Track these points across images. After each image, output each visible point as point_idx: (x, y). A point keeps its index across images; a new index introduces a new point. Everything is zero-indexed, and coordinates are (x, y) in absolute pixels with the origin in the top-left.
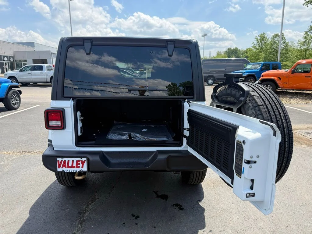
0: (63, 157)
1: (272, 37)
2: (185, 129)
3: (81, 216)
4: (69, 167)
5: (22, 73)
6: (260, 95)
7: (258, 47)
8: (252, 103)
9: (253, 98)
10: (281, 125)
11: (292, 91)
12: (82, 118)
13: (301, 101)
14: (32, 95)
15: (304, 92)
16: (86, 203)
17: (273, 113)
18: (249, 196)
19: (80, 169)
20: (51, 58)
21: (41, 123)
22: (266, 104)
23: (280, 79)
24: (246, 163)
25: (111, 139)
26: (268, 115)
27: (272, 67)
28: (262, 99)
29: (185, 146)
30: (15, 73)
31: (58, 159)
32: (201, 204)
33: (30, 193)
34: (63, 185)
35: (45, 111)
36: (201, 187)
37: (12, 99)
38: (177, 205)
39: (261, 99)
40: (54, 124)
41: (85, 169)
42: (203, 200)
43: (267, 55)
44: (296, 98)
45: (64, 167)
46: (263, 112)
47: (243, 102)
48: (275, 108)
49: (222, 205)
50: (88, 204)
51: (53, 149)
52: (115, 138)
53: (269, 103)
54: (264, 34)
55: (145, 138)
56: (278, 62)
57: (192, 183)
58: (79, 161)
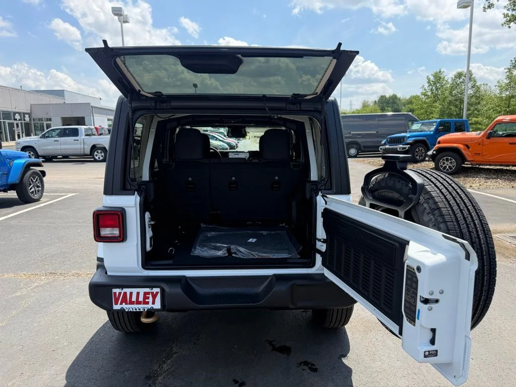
0: (122, 287)
1: (453, 77)
2: (320, 240)
3: (150, 382)
4: (131, 303)
5: (44, 140)
6: (440, 190)
7: (429, 93)
8: (428, 203)
9: (431, 195)
10: (477, 240)
11: (488, 167)
12: (153, 223)
13: (504, 184)
14: (61, 177)
15: (508, 168)
16: (158, 361)
17: (463, 220)
18: (429, 355)
19: (150, 306)
20: (92, 115)
21: (78, 224)
22: (451, 206)
23: (468, 147)
24: (423, 302)
25: (198, 257)
26: (455, 224)
27: (454, 127)
28: (445, 196)
29: (318, 268)
30: (32, 140)
31: (114, 290)
32: (345, 361)
33: (65, 344)
34: (120, 330)
35: (94, 212)
36: (345, 333)
37: (30, 184)
38: (306, 363)
39: (443, 197)
40: (108, 233)
41: (158, 305)
42: (348, 355)
43: (446, 106)
44: (495, 178)
45: (124, 304)
46: (447, 219)
47: (414, 202)
48: (465, 212)
49: (380, 363)
50: (161, 362)
51: (106, 273)
52: (205, 255)
53: (455, 204)
54: (440, 72)
55: (254, 253)
56: (464, 118)
57: (330, 327)
58: (148, 293)
